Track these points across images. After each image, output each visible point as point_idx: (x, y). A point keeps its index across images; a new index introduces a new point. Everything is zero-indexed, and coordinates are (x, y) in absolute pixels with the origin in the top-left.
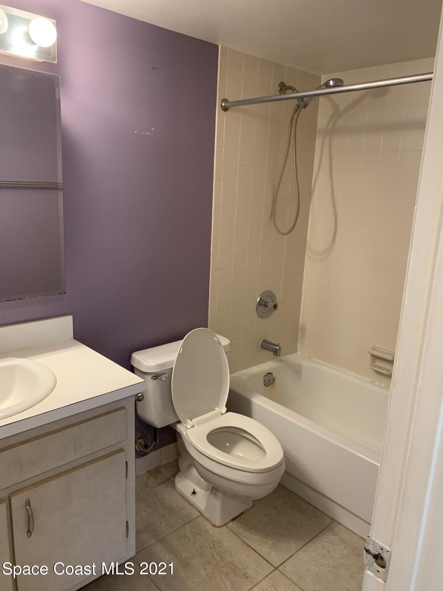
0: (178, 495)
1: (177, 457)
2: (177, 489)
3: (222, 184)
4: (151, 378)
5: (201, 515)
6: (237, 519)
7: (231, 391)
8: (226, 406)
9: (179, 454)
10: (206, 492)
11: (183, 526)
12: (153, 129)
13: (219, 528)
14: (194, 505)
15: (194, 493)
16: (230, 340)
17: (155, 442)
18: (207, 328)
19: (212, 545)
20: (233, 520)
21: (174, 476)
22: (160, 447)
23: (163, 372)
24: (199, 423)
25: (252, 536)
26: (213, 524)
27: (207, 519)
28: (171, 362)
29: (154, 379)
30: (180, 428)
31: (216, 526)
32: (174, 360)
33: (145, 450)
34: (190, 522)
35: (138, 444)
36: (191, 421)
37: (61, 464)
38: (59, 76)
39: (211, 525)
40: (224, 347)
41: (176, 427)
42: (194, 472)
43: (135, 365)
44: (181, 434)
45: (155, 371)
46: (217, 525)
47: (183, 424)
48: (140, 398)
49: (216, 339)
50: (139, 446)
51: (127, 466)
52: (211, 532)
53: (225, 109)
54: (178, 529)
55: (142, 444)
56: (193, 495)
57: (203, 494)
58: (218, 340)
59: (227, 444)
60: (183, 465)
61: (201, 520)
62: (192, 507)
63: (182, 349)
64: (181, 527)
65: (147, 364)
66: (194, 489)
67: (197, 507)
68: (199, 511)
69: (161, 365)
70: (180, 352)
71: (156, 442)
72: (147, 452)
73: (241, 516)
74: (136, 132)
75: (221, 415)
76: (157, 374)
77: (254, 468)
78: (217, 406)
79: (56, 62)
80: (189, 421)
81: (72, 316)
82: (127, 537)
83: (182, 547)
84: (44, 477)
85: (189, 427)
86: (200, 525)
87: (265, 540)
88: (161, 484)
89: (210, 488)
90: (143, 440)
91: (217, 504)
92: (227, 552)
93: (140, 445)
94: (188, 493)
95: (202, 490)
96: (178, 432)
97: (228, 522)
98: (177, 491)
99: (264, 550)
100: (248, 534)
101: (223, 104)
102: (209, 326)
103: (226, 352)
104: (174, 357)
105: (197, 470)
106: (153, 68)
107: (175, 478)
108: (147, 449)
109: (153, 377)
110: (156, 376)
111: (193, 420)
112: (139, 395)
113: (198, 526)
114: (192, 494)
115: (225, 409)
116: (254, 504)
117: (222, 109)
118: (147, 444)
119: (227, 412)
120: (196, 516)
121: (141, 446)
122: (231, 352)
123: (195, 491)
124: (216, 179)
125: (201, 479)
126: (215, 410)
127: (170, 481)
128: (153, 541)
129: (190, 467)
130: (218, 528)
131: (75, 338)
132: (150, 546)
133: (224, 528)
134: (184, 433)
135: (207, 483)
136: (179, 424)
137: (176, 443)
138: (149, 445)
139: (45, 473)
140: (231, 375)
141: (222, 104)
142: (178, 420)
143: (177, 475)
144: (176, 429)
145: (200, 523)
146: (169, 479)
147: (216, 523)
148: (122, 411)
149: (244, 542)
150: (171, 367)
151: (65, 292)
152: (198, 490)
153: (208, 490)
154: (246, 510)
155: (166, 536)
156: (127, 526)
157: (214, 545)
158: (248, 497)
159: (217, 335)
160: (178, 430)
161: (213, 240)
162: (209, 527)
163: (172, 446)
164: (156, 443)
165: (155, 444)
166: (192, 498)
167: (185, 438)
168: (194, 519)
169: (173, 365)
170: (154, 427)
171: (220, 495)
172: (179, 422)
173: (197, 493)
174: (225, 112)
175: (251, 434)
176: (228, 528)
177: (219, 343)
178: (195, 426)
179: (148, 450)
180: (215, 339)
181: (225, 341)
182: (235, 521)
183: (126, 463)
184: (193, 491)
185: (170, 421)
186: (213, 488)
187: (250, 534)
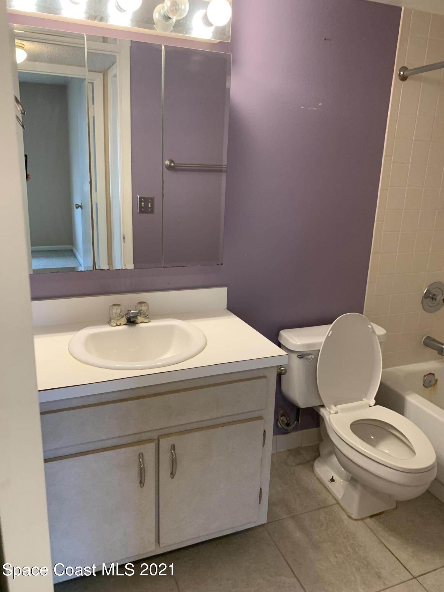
0: (315, 479)
1: (317, 443)
2: (315, 473)
3: (392, 162)
4: (297, 357)
5: (337, 504)
6: (376, 517)
7: (382, 384)
8: (375, 399)
9: (321, 439)
10: (345, 482)
11: (317, 509)
12: (320, 104)
13: (356, 521)
14: (331, 491)
15: (332, 480)
16: (387, 332)
17: (296, 421)
18: (362, 314)
19: (346, 536)
20: (372, 516)
21: (314, 459)
22: (302, 429)
23: (310, 353)
24: (343, 410)
25: (392, 539)
26: (349, 515)
27: (343, 509)
28: (319, 344)
29: (300, 358)
30: (323, 412)
31: (352, 518)
32: (322, 342)
33: (286, 428)
34: (325, 507)
35: (280, 421)
36: (336, 407)
37: (205, 419)
38: (231, 55)
39: (347, 516)
40: (379, 337)
41: (319, 410)
42: (334, 459)
43: (282, 342)
44: (324, 419)
45: (301, 350)
46: (354, 518)
47: (326, 409)
48: (283, 372)
49: (371, 327)
50: (282, 424)
51: (264, 434)
52: (346, 522)
53: (403, 78)
54: (311, 511)
55: (284, 422)
56: (331, 482)
57: (342, 483)
58: (372, 328)
59: (372, 438)
60: (324, 451)
61: (336, 508)
62: (328, 494)
63: (331, 332)
64: (315, 510)
65: (294, 342)
66: (333, 477)
67: (334, 495)
68: (335, 499)
69: (308, 345)
70: (329, 335)
71: (298, 421)
72: (288, 430)
73: (381, 515)
74: (302, 108)
75: (368, 406)
76: (304, 354)
77: (399, 465)
78: (365, 397)
79: (229, 41)
80: (333, 407)
81: (227, 288)
82: (260, 503)
83: (314, 529)
84: (189, 427)
85: (332, 412)
86: (335, 512)
87: (406, 546)
88: (300, 464)
89: (350, 478)
90: (286, 418)
91: (356, 495)
92: (361, 546)
93: (282, 422)
94: (326, 479)
95: (342, 480)
96: (321, 416)
97: (366, 518)
98: (315, 474)
99: (404, 555)
100: (387, 535)
101: (402, 73)
102: (364, 313)
103: (380, 342)
104: (322, 340)
105: (337, 458)
106: (326, 39)
107: (314, 462)
108: (288, 427)
109: (299, 356)
110: (301, 356)
111: (337, 406)
112: (282, 368)
113: (333, 513)
114: (330, 480)
115: (374, 402)
116: (397, 507)
117: (399, 78)
118: (289, 423)
119: (375, 405)
120: (332, 504)
121: (283, 424)
122: (385, 343)
123: (334, 478)
124: (385, 156)
125: (342, 467)
126: (363, 400)
127: (309, 464)
128: (285, 516)
129: (331, 453)
130: (354, 520)
131: (228, 308)
132: (282, 519)
133: (360, 522)
134: (327, 418)
135: (348, 473)
136: (322, 408)
137: (319, 428)
138: (290, 424)
139: (189, 423)
140: (385, 370)
141: (400, 73)
142: (323, 404)
143: (318, 459)
144: (318, 412)
145: (335, 511)
146: (308, 462)
147: (352, 514)
148: (264, 380)
149: (382, 542)
150: (319, 349)
151: (222, 263)
152: (336, 477)
153: (347, 481)
154: (388, 510)
155: (299, 514)
156: (260, 493)
157: (347, 536)
158: (390, 496)
159: (372, 324)
160: (321, 414)
161: (377, 221)
162: (345, 517)
163: (314, 430)
164: (298, 423)
165: (296, 423)
166: (329, 485)
167: (328, 423)
168: (330, 506)
169: (320, 347)
170: (297, 407)
171: (359, 487)
172: (323, 406)
173: (335, 481)
174: (403, 82)
175: (402, 432)
176: (365, 523)
177: (374, 332)
178: (339, 412)
179: (290, 428)
180: (369, 326)
181: (380, 331)
182: (373, 519)
183: (264, 431)
184: (331, 478)
185: (313, 403)
186: (352, 478)
187: (389, 536)
